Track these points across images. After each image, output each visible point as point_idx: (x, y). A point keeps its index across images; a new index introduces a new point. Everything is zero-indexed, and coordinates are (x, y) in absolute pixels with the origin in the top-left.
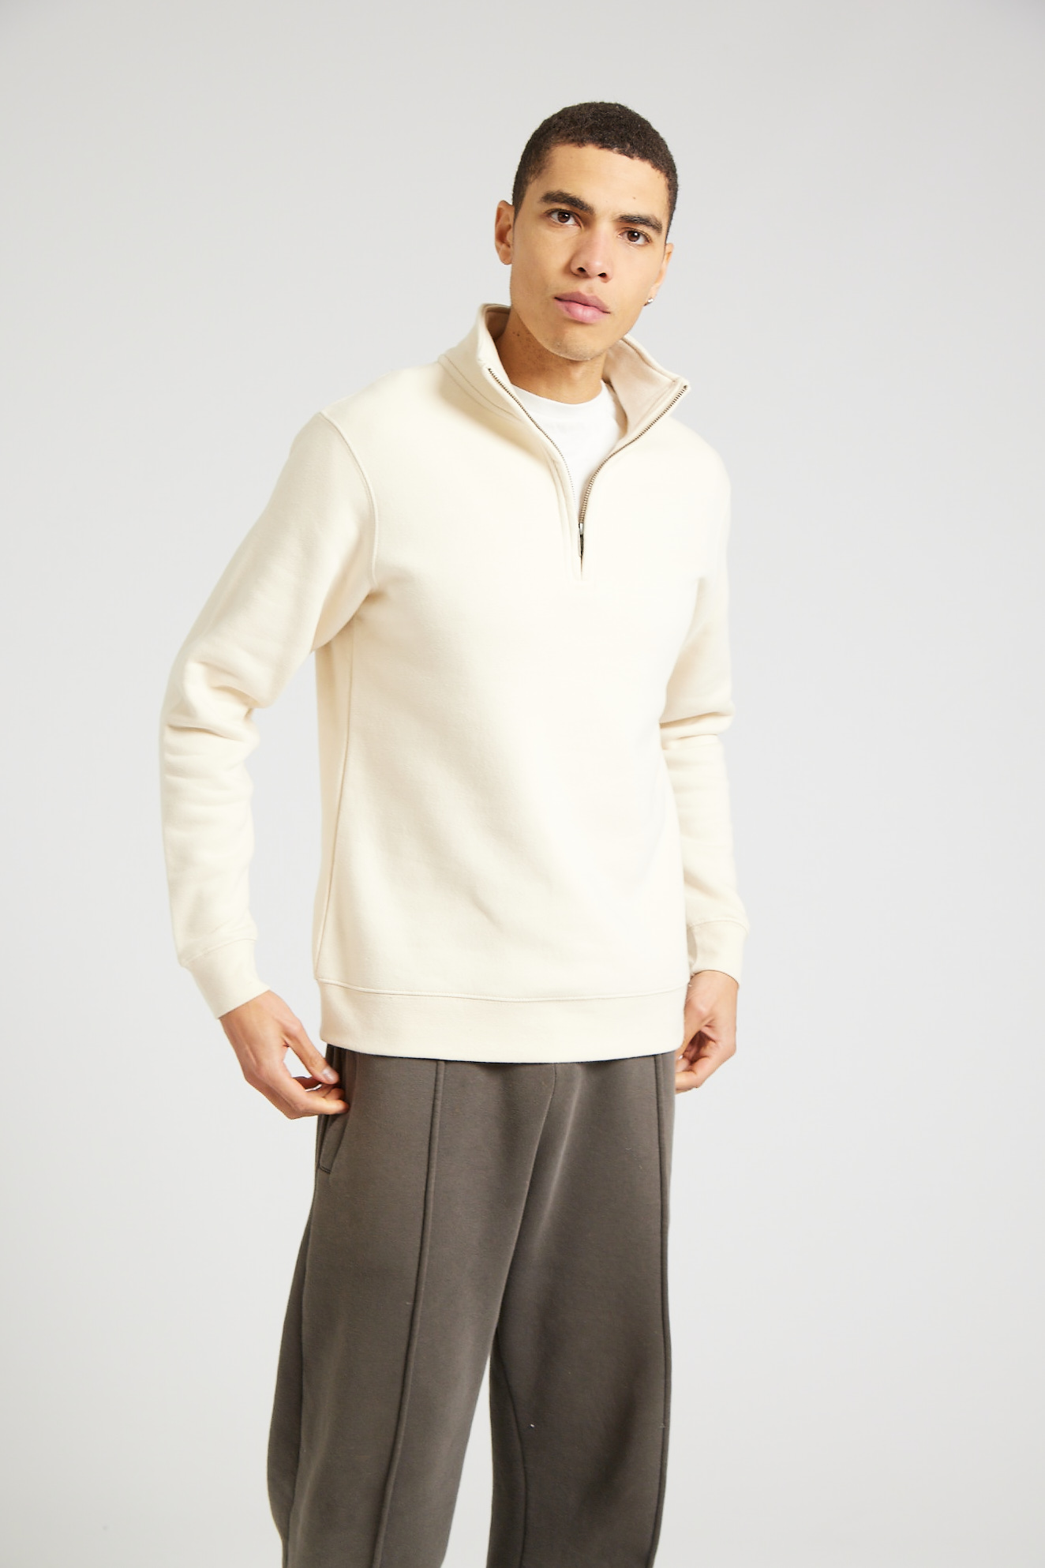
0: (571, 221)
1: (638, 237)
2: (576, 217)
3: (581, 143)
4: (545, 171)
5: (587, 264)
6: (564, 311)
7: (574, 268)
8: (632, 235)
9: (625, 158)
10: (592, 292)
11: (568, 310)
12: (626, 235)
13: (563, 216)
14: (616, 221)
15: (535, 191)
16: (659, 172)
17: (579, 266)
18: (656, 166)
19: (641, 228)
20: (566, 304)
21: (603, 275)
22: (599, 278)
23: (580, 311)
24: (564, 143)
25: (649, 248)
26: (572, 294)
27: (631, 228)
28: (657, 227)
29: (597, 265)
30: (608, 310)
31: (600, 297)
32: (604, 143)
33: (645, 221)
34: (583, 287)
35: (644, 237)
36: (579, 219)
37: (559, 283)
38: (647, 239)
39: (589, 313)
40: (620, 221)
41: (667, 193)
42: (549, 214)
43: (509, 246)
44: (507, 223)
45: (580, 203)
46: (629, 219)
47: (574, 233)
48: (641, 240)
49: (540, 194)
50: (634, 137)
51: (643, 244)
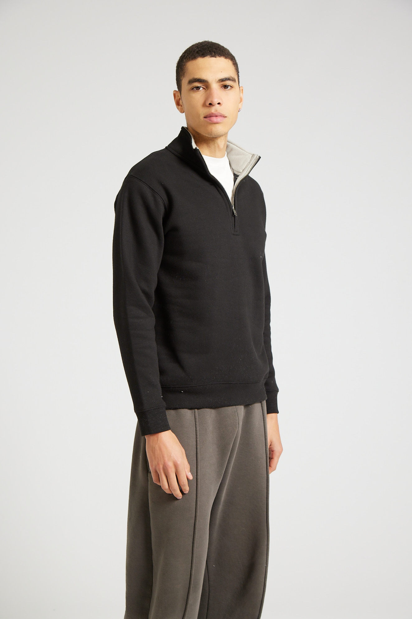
0: (201, 89)
2: (202, 86)
3: (194, 58)
4: (185, 73)
5: (212, 101)
6: (209, 121)
7: (207, 104)
8: (225, 87)
9: (214, 58)
10: (217, 111)
12: (223, 87)
13: (198, 88)
14: (217, 82)
15: (185, 82)
16: (228, 59)
17: (209, 103)
18: (226, 58)
19: (228, 83)
20: (208, 118)
21: (219, 104)
23: (214, 119)
24: (189, 61)
25: (233, 89)
26: (210, 114)
27: (225, 84)
28: (234, 80)
29: (216, 101)
30: (225, 116)
31: (220, 112)
32: (203, 55)
33: (228, 79)
34: (213, 110)
35: (230, 86)
36: (204, 87)
37: (203, 111)
38: (231, 87)
39: (219, 119)
40: (219, 82)
41: (234, 67)
42: (193, 89)
43: (182, 106)
44: (179, 98)
45: (202, 80)
46: (222, 80)
47: (204, 92)
48: (229, 87)
49: (187, 82)
50: (214, 50)
51: (231, 89)
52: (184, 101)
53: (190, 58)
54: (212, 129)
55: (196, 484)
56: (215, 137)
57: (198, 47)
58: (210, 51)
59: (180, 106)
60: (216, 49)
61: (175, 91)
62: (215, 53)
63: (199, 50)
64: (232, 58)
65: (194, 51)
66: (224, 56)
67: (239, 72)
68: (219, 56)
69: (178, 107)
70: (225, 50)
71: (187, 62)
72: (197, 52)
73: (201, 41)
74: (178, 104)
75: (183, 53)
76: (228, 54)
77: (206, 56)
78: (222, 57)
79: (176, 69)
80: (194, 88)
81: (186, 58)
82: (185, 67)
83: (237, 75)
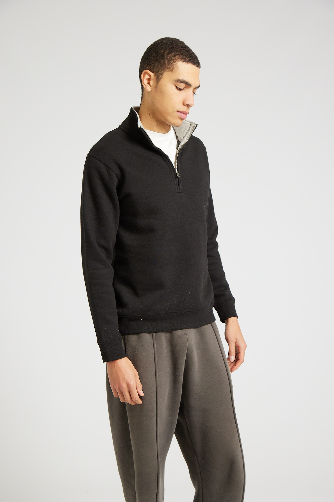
55: (156, 390)
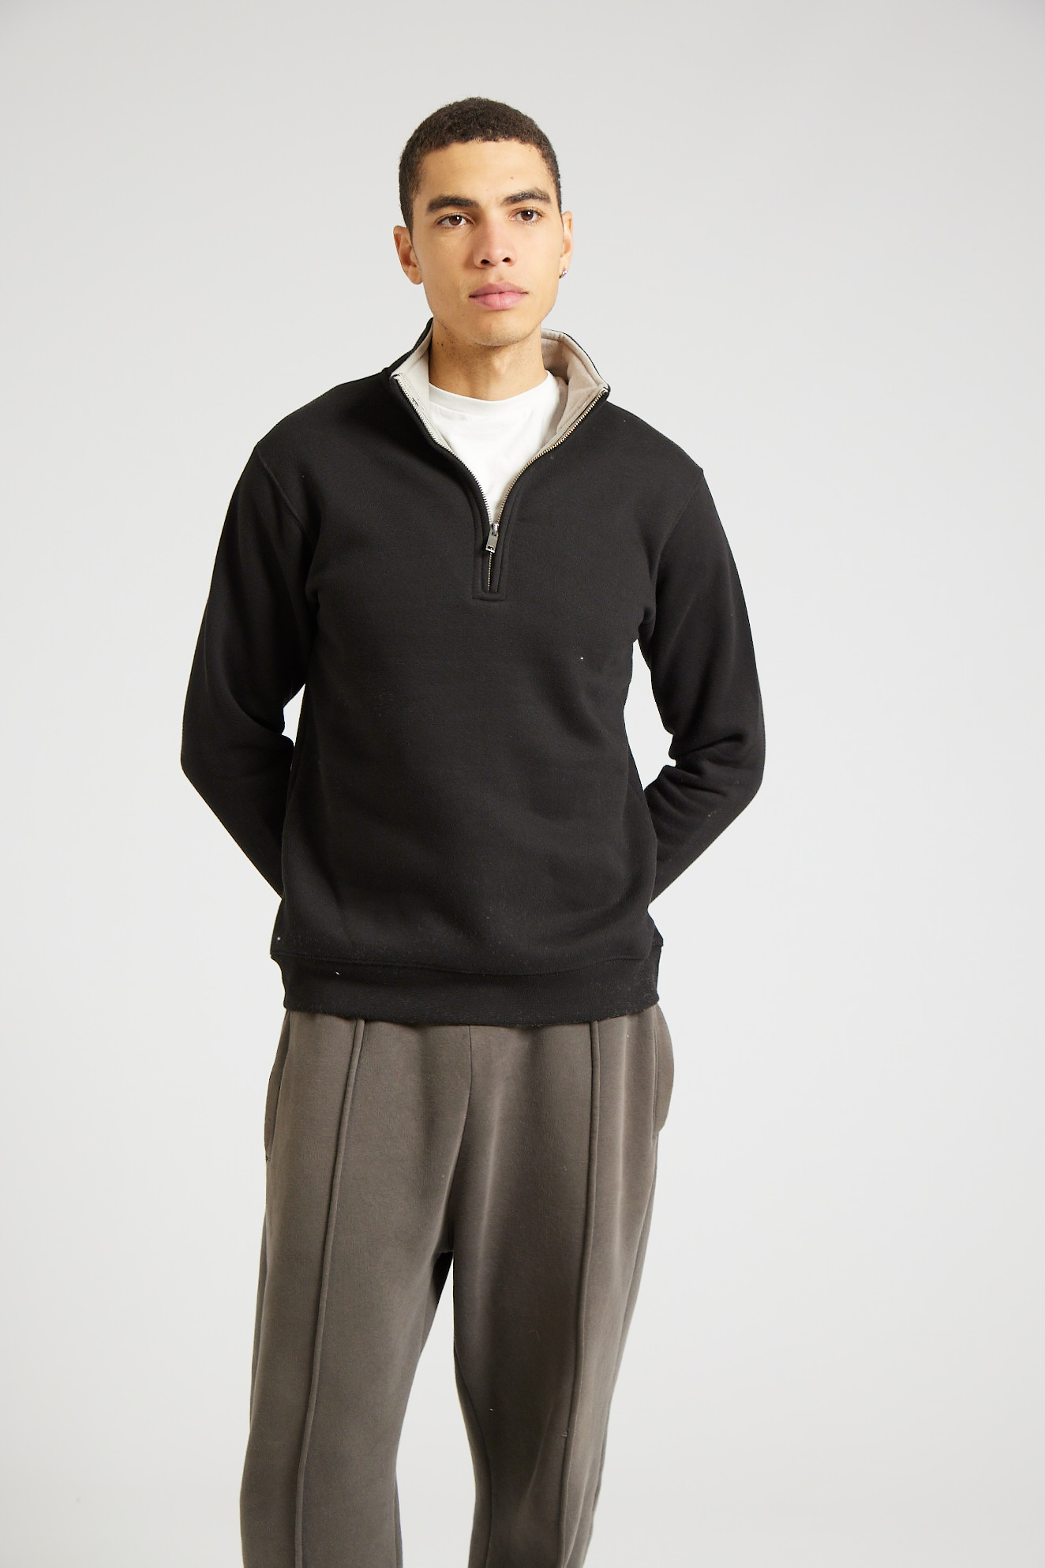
0: (463, 221)
1: (531, 216)
2: (465, 215)
3: (442, 144)
4: (421, 184)
5: (488, 255)
6: (482, 305)
7: (478, 262)
8: (526, 214)
9: (491, 144)
10: (501, 279)
11: (485, 303)
12: (519, 216)
13: (454, 220)
14: (502, 204)
15: (420, 204)
16: (528, 145)
17: (482, 259)
18: (523, 141)
19: (530, 204)
20: (480, 299)
21: (507, 260)
22: (504, 263)
23: (495, 300)
24: (430, 151)
25: (544, 220)
26: (484, 288)
27: (523, 208)
28: (545, 198)
29: (498, 253)
30: (524, 291)
31: (511, 281)
32: (465, 137)
33: (531, 196)
34: (492, 277)
35: (537, 212)
36: (468, 217)
37: (467, 281)
38: (539, 214)
39: (508, 300)
40: (506, 205)
41: (544, 163)
42: (440, 222)
43: (415, 266)
44: (407, 246)
45: (462, 200)
46: (514, 199)
47: (468, 232)
48: (535, 216)
49: (425, 206)
50: (493, 122)
51: (537, 221)
52: (419, 254)
53: (431, 143)
54: (490, 325)
56: (498, 345)
57: (451, 117)
58: (482, 126)
59: (411, 267)
60: (497, 118)
61: (398, 228)
62: (494, 129)
63: (455, 124)
64: (540, 141)
65: (442, 127)
66: (518, 136)
67: (558, 176)
68: (504, 137)
69: (406, 267)
70: (520, 121)
71: (423, 154)
72: (450, 129)
73: (460, 99)
74: (406, 260)
75: (416, 131)
76: (528, 131)
77: (472, 139)
78: (513, 140)
79: (398, 171)
80: (446, 218)
81: (422, 142)
82: (420, 168)
83: (554, 185)
